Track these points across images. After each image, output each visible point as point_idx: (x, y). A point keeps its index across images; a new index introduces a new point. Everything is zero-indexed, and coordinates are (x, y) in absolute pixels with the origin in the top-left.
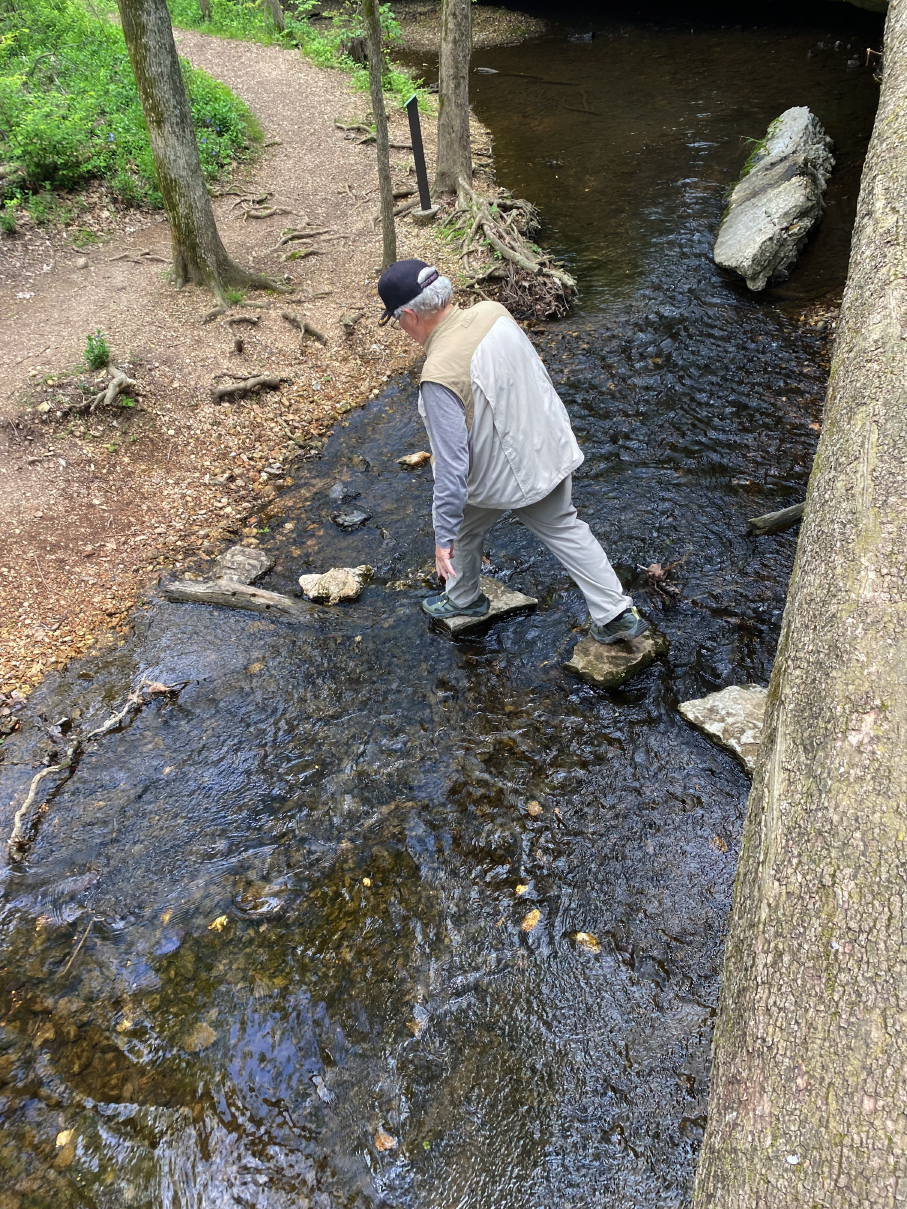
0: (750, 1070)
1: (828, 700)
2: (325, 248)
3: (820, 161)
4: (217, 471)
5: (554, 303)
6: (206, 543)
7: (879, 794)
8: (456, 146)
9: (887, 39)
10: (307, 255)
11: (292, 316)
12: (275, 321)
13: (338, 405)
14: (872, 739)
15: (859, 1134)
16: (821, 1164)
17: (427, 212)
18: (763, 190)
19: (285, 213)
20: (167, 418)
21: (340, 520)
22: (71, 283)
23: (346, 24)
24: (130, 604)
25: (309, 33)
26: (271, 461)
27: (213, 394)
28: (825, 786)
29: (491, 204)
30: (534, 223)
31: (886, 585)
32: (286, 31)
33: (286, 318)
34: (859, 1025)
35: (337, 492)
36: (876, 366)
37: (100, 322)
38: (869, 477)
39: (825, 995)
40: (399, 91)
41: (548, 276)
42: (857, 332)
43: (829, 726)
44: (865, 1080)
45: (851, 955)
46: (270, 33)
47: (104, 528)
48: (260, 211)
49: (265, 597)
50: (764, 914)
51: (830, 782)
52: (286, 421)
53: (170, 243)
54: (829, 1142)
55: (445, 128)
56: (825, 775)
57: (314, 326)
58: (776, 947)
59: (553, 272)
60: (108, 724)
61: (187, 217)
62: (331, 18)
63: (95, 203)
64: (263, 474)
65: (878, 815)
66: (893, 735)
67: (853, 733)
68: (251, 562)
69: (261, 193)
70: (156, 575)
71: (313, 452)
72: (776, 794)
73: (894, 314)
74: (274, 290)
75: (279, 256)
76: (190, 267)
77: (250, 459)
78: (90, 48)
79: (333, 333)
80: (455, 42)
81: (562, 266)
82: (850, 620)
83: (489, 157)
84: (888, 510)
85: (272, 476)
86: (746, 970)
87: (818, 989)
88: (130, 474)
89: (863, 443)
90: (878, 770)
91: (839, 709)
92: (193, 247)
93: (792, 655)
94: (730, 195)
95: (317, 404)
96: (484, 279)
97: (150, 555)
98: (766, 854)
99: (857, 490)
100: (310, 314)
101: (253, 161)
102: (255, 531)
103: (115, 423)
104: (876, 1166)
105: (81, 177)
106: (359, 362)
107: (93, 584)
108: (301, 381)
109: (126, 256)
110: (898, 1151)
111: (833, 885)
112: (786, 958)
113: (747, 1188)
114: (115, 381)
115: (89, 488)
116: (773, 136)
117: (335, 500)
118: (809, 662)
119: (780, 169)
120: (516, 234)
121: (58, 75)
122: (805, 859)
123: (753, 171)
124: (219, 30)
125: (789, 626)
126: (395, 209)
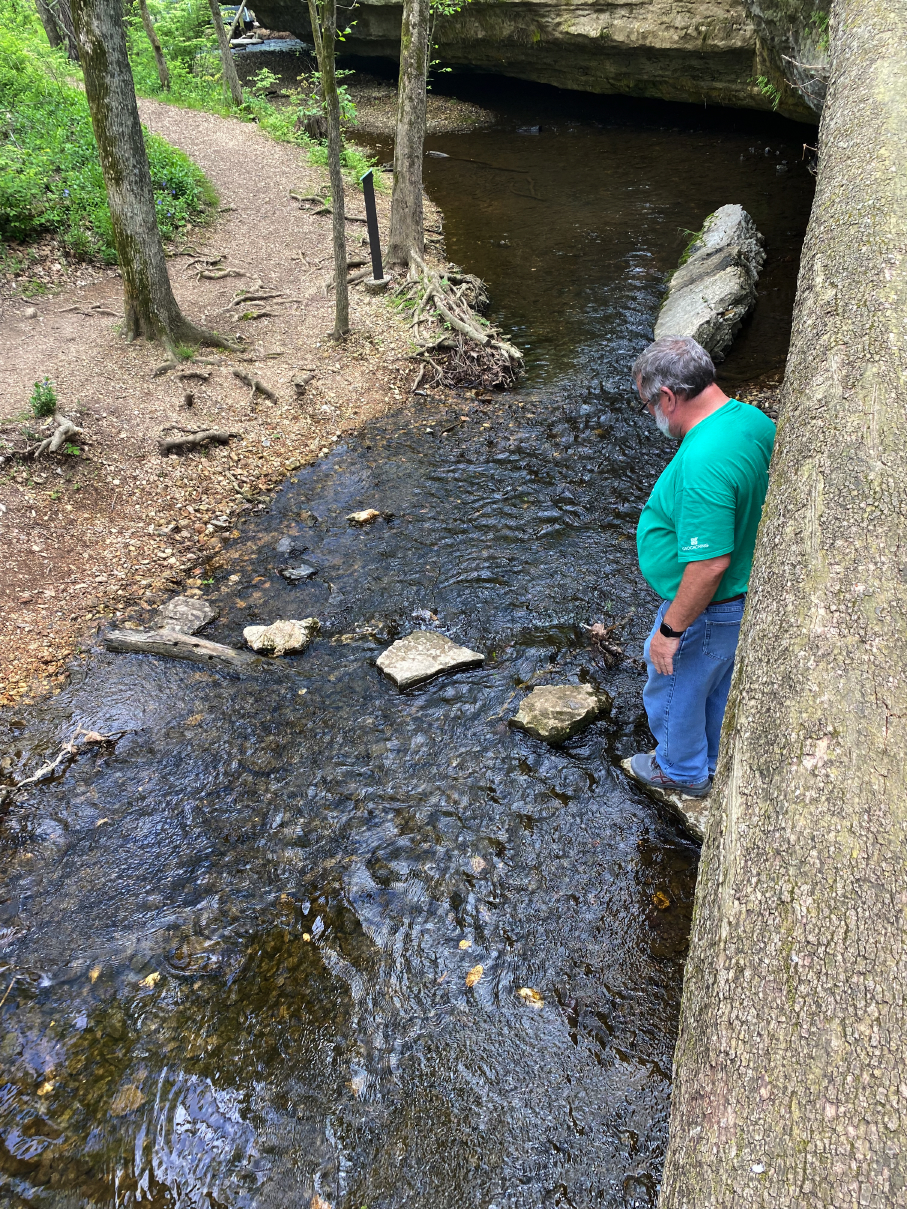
0: (714, 1084)
1: (783, 728)
2: (277, 310)
3: (753, 254)
4: (162, 521)
5: (501, 374)
6: (148, 593)
7: (833, 815)
8: (409, 220)
9: (822, 136)
10: (260, 316)
11: (243, 373)
12: (226, 378)
13: (287, 462)
14: (825, 763)
15: (822, 1140)
16: (785, 1171)
17: (378, 282)
18: (701, 277)
19: (238, 275)
20: (112, 468)
21: (287, 574)
22: (19, 332)
23: (304, 102)
24: (67, 652)
25: (266, 108)
26: (218, 513)
27: (161, 445)
28: (782, 808)
29: (442, 278)
30: (483, 298)
31: (835, 620)
32: (244, 105)
33: (237, 375)
34: (820, 1035)
35: (284, 545)
36: (820, 423)
37: (48, 371)
38: (817, 522)
39: (786, 1007)
40: (354, 168)
41: (496, 348)
42: (801, 393)
43: (784, 752)
44: (826, 1088)
45: (810, 967)
46: (229, 106)
47: (42, 575)
48: (213, 272)
49: (207, 648)
50: (724, 932)
51: (786, 805)
52: (234, 475)
53: (123, 298)
54: (793, 1149)
55: (398, 204)
56: (782, 797)
57: (265, 385)
58: (737, 963)
59: (501, 344)
60: (39, 774)
61: (141, 273)
62: (288, 96)
63: (47, 256)
64: (209, 526)
65: (833, 834)
66: (845, 759)
67: (808, 758)
68: (195, 612)
69: (215, 255)
70: (95, 624)
71: (261, 506)
72: (734, 818)
73: (835, 377)
74: (226, 348)
75: (231, 316)
76: (142, 322)
77: (196, 511)
78: (48, 108)
79: (285, 393)
80: (411, 123)
81: (509, 340)
82: (802, 653)
83: (440, 234)
84: (835, 552)
85: (218, 529)
86: (708, 987)
87: (779, 1002)
88: (72, 522)
89: (810, 491)
90: (832, 791)
91: (794, 735)
92: (146, 302)
93: (747, 686)
94: (669, 281)
95: (266, 460)
96: (434, 348)
97: (90, 603)
98: (725, 875)
99: (806, 534)
100: (262, 373)
101: (208, 224)
102: (199, 582)
103: (59, 471)
104: (839, 1171)
105: (34, 229)
106: (309, 421)
107: (30, 631)
108: (252, 436)
109: (76, 309)
110: (859, 1156)
111: (792, 901)
112: (748, 973)
113: (713, 1199)
114: (61, 429)
115: (29, 534)
116: (708, 231)
117: (283, 553)
118: (763, 693)
119: (715, 259)
120: (465, 306)
121: (14, 131)
122: (763, 878)
123: (690, 260)
124: (177, 100)
125: (742, 661)
126: (349, 277)
